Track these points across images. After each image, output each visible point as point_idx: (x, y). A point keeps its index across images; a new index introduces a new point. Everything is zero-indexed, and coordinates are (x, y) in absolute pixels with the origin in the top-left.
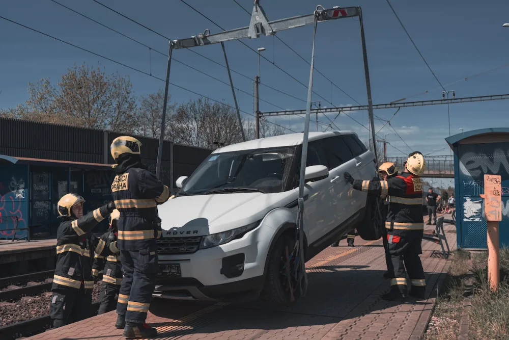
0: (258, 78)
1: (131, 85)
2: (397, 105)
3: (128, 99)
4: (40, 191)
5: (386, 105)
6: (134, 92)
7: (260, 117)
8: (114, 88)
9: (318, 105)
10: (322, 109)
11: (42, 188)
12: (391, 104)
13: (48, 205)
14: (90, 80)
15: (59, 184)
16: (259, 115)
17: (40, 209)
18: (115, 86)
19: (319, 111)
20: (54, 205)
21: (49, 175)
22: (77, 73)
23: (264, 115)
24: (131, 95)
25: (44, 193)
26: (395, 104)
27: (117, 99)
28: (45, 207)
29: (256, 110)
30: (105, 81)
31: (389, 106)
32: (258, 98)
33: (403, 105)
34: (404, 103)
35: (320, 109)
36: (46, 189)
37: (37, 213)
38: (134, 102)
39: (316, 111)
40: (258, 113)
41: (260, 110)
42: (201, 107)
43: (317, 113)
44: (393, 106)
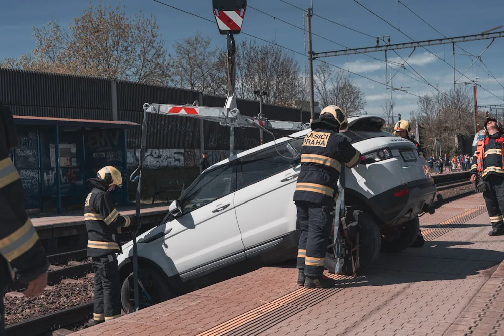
0: (310, 9)
1: (158, 27)
2: (490, 36)
3: (155, 45)
4: (26, 158)
5: (476, 36)
6: (161, 35)
7: (314, 59)
8: (137, 32)
9: (387, 41)
10: (392, 45)
11: (28, 152)
12: (482, 35)
13: (37, 175)
14: (109, 23)
15: (51, 147)
16: (313, 57)
17: (26, 179)
18: (138, 28)
19: (389, 48)
20: (45, 174)
21: (37, 137)
22: (93, 14)
23: (319, 55)
24: (158, 39)
25: (31, 159)
26: (488, 34)
27: (142, 44)
28: (33, 178)
29: (308, 50)
30: (127, 22)
31: (480, 37)
32: (310, 32)
33: (498, 35)
34: (500, 33)
35: (390, 46)
36: (34, 154)
37: (23, 185)
38: (162, 48)
39: (384, 48)
40: (312, 53)
41: (313, 50)
42: (246, 52)
43: (386, 51)
44: (485, 36)
